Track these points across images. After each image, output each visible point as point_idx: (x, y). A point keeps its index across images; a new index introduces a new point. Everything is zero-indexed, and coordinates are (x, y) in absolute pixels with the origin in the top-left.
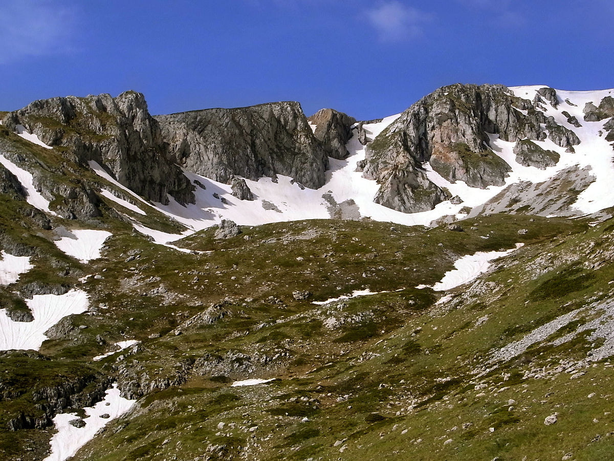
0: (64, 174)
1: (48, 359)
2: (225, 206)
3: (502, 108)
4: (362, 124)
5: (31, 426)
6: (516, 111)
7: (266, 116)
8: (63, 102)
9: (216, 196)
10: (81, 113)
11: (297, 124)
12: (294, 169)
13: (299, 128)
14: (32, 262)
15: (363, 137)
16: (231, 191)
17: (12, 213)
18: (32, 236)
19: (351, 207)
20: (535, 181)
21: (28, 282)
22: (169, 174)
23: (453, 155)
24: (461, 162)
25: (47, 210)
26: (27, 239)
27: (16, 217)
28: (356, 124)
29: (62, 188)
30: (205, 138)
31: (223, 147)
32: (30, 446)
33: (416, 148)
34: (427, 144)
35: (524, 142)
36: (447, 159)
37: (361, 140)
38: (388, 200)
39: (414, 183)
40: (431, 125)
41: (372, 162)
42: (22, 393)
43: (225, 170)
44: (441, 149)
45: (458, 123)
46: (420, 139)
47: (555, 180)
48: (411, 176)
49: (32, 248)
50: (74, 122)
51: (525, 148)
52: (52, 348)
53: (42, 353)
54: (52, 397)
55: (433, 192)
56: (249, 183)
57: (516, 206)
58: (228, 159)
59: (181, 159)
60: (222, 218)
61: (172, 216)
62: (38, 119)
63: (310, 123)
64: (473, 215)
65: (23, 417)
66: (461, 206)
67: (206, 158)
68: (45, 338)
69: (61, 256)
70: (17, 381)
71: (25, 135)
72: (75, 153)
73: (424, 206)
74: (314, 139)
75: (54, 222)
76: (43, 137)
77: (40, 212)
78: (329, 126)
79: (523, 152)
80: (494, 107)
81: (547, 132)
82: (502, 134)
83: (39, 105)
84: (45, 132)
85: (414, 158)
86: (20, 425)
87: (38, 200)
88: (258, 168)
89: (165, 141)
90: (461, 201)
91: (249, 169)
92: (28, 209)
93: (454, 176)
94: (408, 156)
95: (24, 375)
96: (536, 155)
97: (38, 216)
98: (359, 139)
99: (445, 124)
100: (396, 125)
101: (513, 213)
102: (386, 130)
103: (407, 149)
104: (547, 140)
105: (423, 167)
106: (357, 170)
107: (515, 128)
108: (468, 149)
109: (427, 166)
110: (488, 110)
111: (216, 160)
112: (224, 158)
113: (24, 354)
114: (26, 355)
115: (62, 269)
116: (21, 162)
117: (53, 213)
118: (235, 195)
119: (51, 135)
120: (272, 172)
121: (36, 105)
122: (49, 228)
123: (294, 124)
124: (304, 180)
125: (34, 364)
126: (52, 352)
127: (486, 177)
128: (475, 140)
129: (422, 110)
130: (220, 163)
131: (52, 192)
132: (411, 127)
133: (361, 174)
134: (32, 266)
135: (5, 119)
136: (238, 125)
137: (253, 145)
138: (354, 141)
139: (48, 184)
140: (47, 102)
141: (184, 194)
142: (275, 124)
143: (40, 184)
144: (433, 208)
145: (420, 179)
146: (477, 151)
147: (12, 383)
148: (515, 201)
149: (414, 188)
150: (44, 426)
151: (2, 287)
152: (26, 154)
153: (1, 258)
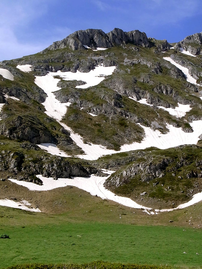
1: (201, 148)
5: (196, 176)
8: (200, 35)
14: (191, 107)
17: (181, 86)
18: (190, 95)
21: (190, 116)
25: (195, 84)
26: (188, 97)
27: (183, 88)
29: (201, 73)
32: (196, 185)
42: (191, 162)
49: (190, 101)
53: (198, 145)
62: (189, 44)
65: (193, 173)
68: (199, 139)
70: (189, 158)
71: (184, 52)
75: (199, 88)
76: (192, 52)
77: (193, 85)
83: (189, 38)
84: (193, 49)
86: (192, 176)
87: (191, 80)
92: (187, 84)
95: (192, 155)
97: (192, 87)
113: (191, 146)
116: (183, 64)
117: (198, 85)
119: (195, 51)
121: (188, 38)
122: (197, 91)
125: (195, 150)
126: (201, 145)
131: (197, 76)
134: (191, 109)
135: (175, 46)
139: (195, 72)
140: (192, 36)
143: (192, 72)
147: (187, 158)
151: (179, 118)
152: (185, 60)
153: (178, 106)
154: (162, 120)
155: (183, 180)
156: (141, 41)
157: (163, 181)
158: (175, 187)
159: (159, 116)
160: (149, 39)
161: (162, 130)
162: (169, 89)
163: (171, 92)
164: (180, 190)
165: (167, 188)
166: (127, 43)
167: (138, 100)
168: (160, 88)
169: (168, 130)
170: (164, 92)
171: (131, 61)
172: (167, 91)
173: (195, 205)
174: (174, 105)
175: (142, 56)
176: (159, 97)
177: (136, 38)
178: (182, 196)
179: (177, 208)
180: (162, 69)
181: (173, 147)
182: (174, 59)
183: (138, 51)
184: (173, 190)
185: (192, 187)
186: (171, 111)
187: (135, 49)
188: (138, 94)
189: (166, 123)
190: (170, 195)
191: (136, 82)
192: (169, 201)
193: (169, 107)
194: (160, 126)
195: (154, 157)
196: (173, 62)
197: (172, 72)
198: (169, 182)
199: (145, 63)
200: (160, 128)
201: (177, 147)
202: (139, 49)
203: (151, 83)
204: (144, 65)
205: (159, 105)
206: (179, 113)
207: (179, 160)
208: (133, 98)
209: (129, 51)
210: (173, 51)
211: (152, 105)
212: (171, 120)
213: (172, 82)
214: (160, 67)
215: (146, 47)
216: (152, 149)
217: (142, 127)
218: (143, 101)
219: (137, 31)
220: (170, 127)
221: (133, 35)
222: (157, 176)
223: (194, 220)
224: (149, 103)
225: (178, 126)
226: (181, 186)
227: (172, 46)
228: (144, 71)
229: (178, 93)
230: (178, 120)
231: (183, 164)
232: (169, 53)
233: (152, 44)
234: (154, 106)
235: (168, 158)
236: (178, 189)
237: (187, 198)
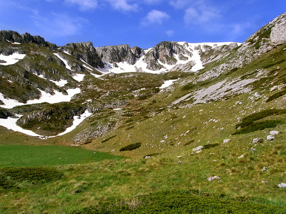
0: (74, 61)
1: (72, 104)
2: (111, 69)
3: (176, 47)
5: (69, 119)
6: (179, 48)
7: (121, 48)
8: (73, 44)
9: (109, 66)
10: (78, 47)
11: (128, 50)
12: (127, 60)
13: (129, 51)
14: (67, 81)
15: (144, 53)
16: (113, 65)
17: (63, 70)
18: (67, 75)
19: (141, 69)
20: (183, 64)
21: (67, 86)
22: (98, 61)
23: (164, 57)
24: (166, 59)
25: (70, 69)
27: (64, 71)
28: (142, 50)
29: (74, 64)
30: (107, 53)
31: (111, 55)
32: (68, 123)
33: (156, 56)
34: (158, 55)
35: (180, 55)
36: (163, 58)
38: (149, 68)
39: (155, 64)
40: (159, 50)
41: (146, 59)
42: (66, 111)
43: (111, 60)
44: (162, 56)
45: (166, 50)
46: (157, 54)
47: (187, 64)
48: (155, 62)
49: (67, 78)
50: (76, 49)
51: (181, 56)
52: (73, 101)
53: (70, 102)
54: (73, 112)
55: (160, 66)
56: (117, 63)
57: (178, 70)
58: (112, 58)
59: (101, 58)
60: (111, 72)
61: (99, 71)
62: (67, 48)
63: (131, 50)
64: (168, 71)
65: (67, 117)
66: (166, 69)
67: (107, 57)
68: (71, 99)
69: (74, 80)
70: (65, 109)
71: (65, 52)
72: (76, 56)
73: (158, 69)
74: (132, 53)
75: (72, 72)
76: (69, 52)
77: (69, 70)
78: (136, 50)
79: (180, 57)
80: (174, 46)
81: (186, 53)
82: (176, 53)
83: (68, 45)
84: (69, 51)
85: (155, 58)
87: (68, 67)
88: (119, 60)
89: (97, 53)
90: (166, 68)
91: (117, 60)
92: (66, 69)
93: (164, 62)
94: (154, 58)
95: (67, 107)
96: (183, 58)
99: (163, 50)
100: (151, 50)
101: (177, 71)
102: (149, 51)
103: (154, 56)
104: (186, 54)
105: (157, 60)
106: (142, 61)
107: (179, 51)
108: (168, 56)
109: (158, 60)
110: (173, 47)
111: (109, 58)
112: (111, 57)
113: (67, 102)
114: (67, 103)
115: (74, 83)
116: (64, 58)
117: (72, 70)
118: (114, 66)
119: (71, 52)
120: (122, 61)
121: (67, 45)
122: (71, 74)
123: (127, 50)
124: (130, 63)
125: (69, 105)
126: (73, 102)
127: (172, 63)
128: (169, 54)
129: (157, 47)
130: (110, 59)
131: (71, 65)
132: (155, 51)
133: (143, 61)
134: (67, 82)
135: (60, 48)
136: (114, 50)
137: (118, 55)
138: (142, 54)
140: (70, 44)
141: (102, 66)
142: (123, 50)
143: (69, 63)
144: (160, 70)
145: (157, 63)
146: (170, 57)
147: (64, 109)
148: (178, 68)
149: (155, 65)
150: (71, 119)
151: (61, 87)
152: (65, 56)
153: (60, 81)
154: (51, 87)
155: (61, 120)
156: (41, 42)
157: (50, 121)
158: (57, 124)
159: (50, 85)
160: (46, 42)
161: (51, 93)
162: (56, 71)
163: (57, 73)
164: (60, 126)
165: (53, 125)
166: (32, 42)
167: (38, 75)
168: (51, 70)
169: (54, 93)
170: (53, 72)
171: (35, 53)
172: (55, 72)
173: (67, 134)
174: (59, 80)
175: (41, 51)
176: (50, 74)
177: (38, 40)
178: (60, 129)
179: (58, 135)
180: (52, 60)
181: (57, 102)
182: (59, 55)
183: (39, 48)
184: (56, 126)
185: (66, 124)
186: (57, 83)
187: (37, 46)
188: (38, 72)
189: (54, 89)
190: (54, 129)
191: (37, 65)
192: (54, 132)
193: (56, 80)
194: (50, 91)
195: (46, 108)
196: (59, 56)
197: (58, 62)
198: (54, 121)
199: (43, 55)
200: (50, 92)
201: (59, 103)
202: (39, 47)
203: (46, 66)
204: (42, 56)
205: (50, 79)
206: (61, 84)
207: (60, 110)
208: (35, 73)
209: (33, 47)
210: (59, 51)
211: (46, 79)
212: (56, 87)
213: (58, 67)
214: (51, 58)
215: (44, 46)
216: (45, 103)
217: (40, 90)
218: (41, 76)
219: (39, 36)
220: (56, 91)
221: (36, 38)
222: (47, 118)
223: (66, 141)
224: (44, 77)
225: (60, 91)
226: (60, 124)
227: (58, 48)
228: (42, 59)
229: (61, 74)
230: (60, 88)
231: (62, 112)
232: (57, 51)
233: (47, 45)
234: (47, 80)
235: (54, 108)
236: (59, 125)
237: (63, 130)
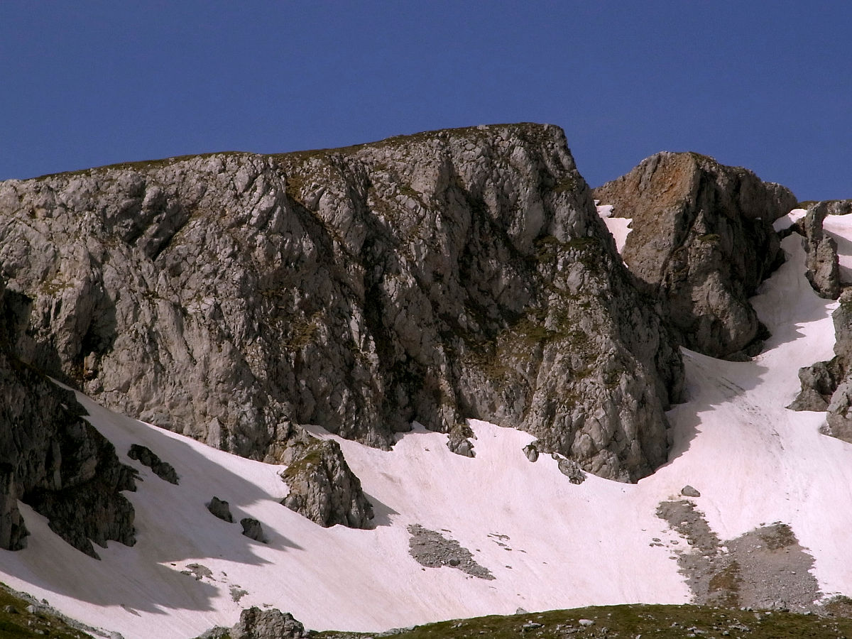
2: (259, 550)
4: (820, 215)
7: (424, 183)
9: (219, 509)
11: (550, 214)
12: (538, 399)
13: (559, 233)
15: (827, 269)
16: (283, 490)
19: (780, 558)
22: (28, 422)
28: (797, 215)
30: (175, 271)
31: (250, 308)
37: (818, 279)
43: (260, 403)
56: (358, 455)
58: (271, 360)
59: (78, 360)
60: (246, 603)
61: (38, 593)
63: (604, 210)
67: (180, 355)
74: (621, 276)
78: (685, 222)
88: (391, 393)
89: (12, 285)
91: (356, 398)
98: (808, 274)
106: (801, 404)
111: (219, 363)
112: (255, 354)
118: (298, 504)
120: (448, 413)
123: (538, 216)
124: (580, 443)
130: (239, 373)
133: (820, 417)
136: (306, 218)
137: (373, 302)
138: (791, 280)
141: (89, 505)
142: (464, 217)
